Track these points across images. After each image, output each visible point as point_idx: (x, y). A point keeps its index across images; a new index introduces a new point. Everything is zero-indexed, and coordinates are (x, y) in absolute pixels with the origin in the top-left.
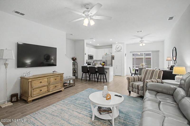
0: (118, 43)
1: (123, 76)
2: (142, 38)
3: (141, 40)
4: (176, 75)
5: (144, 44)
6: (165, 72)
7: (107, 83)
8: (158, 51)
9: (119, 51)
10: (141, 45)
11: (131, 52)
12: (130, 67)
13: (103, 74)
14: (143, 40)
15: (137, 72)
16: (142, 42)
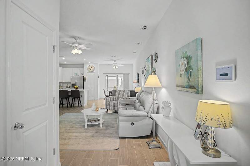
0: (91, 63)
1: (96, 100)
2: (115, 61)
3: (114, 63)
4: (137, 93)
5: (117, 67)
6: (131, 92)
7: (82, 107)
8: (129, 74)
9: (92, 72)
10: (114, 67)
11: (104, 73)
12: (104, 90)
13: (77, 98)
14: (116, 62)
15: (111, 94)
16: (115, 64)
